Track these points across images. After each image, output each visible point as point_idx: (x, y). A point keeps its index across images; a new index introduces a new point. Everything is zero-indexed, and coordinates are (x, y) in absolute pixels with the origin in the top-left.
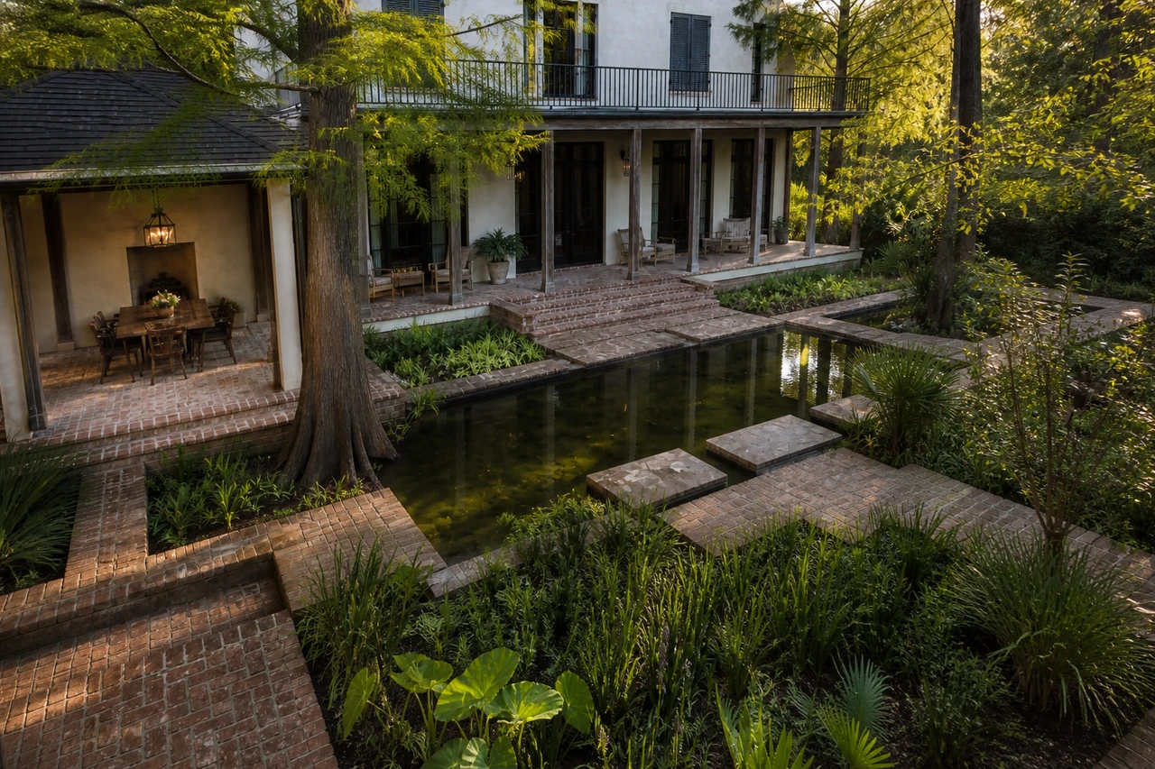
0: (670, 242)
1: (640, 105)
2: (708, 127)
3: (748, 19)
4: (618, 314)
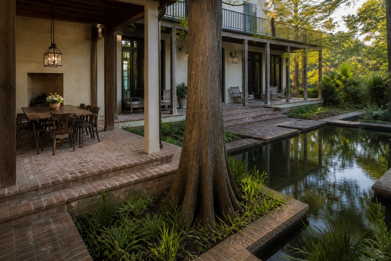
0: (252, 94)
4: (251, 120)
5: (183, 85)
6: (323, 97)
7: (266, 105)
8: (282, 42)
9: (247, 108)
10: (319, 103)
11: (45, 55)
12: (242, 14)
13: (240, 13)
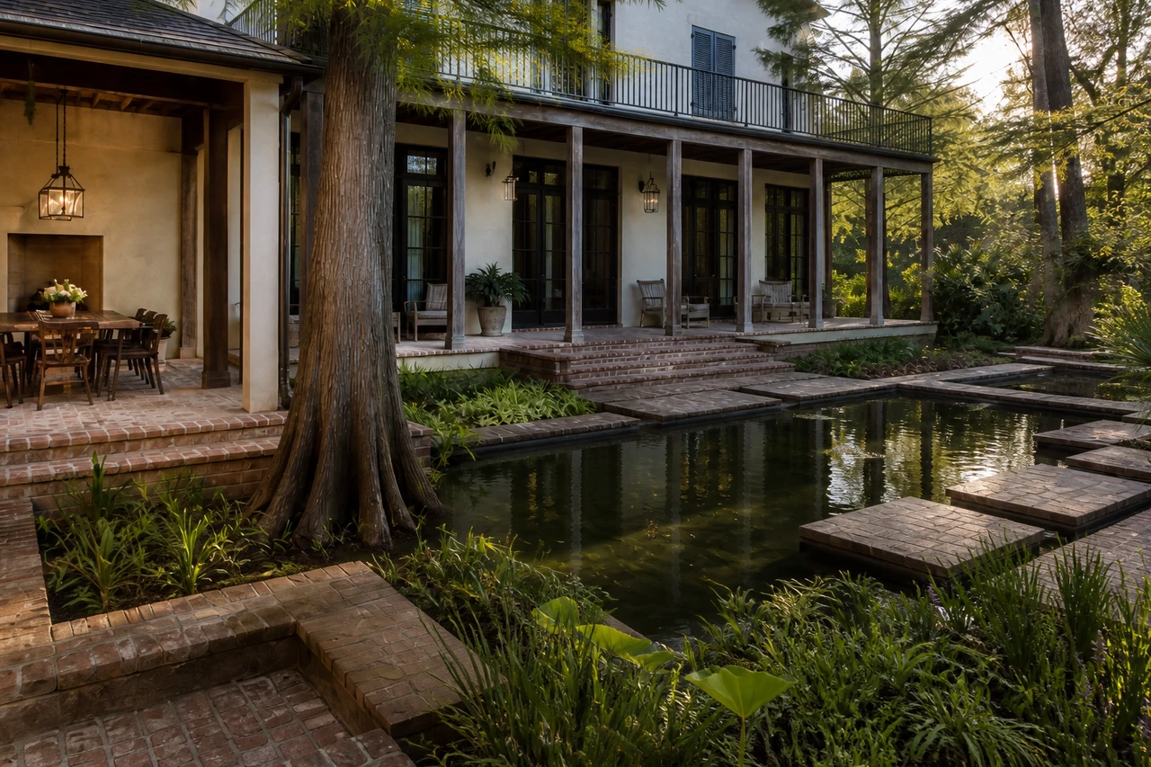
0: (701, 302)
1: (680, 110)
2: (759, 149)
3: (785, 42)
4: (670, 371)
5: (493, 270)
6: (936, 317)
7: (738, 334)
8: (793, 148)
9: (675, 340)
10: (922, 333)
11: (41, 192)
12: (688, 68)
13: (683, 67)
